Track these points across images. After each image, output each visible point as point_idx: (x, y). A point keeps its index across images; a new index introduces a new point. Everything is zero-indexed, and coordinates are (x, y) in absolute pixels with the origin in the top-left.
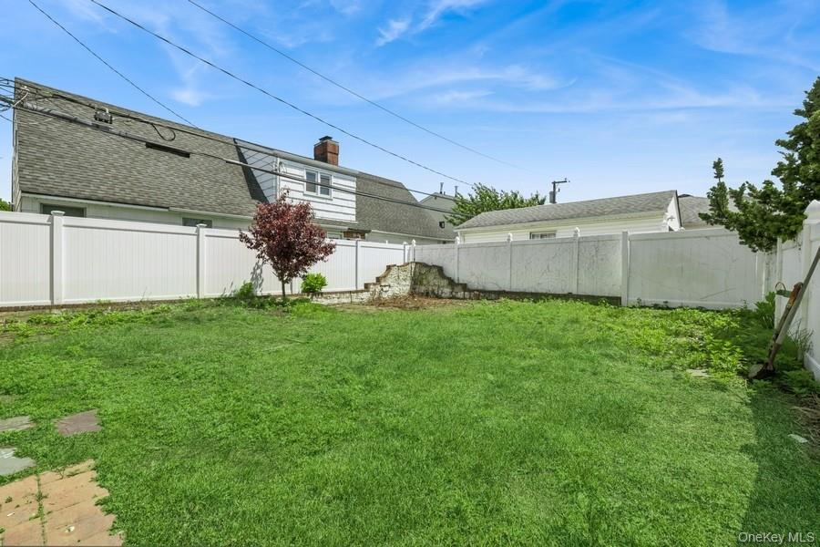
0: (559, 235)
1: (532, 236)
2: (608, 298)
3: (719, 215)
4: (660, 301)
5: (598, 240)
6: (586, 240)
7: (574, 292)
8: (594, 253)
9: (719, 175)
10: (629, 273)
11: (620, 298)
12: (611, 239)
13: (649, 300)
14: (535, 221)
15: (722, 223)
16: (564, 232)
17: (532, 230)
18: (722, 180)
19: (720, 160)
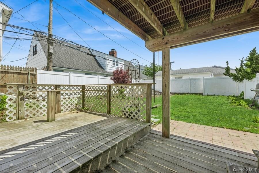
0: (183, 78)
1: (176, 78)
2: (199, 94)
3: (228, 74)
4: (213, 94)
5: (195, 79)
6: (192, 79)
7: (190, 93)
8: (195, 82)
9: (228, 65)
10: (205, 87)
11: (203, 94)
12: (199, 79)
13: (210, 94)
14: (176, 74)
15: (228, 76)
16: (185, 77)
17: (176, 76)
18: (228, 66)
19: (228, 61)
